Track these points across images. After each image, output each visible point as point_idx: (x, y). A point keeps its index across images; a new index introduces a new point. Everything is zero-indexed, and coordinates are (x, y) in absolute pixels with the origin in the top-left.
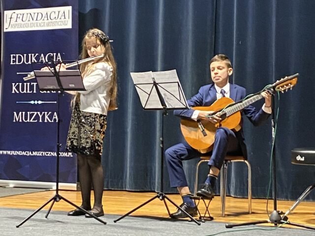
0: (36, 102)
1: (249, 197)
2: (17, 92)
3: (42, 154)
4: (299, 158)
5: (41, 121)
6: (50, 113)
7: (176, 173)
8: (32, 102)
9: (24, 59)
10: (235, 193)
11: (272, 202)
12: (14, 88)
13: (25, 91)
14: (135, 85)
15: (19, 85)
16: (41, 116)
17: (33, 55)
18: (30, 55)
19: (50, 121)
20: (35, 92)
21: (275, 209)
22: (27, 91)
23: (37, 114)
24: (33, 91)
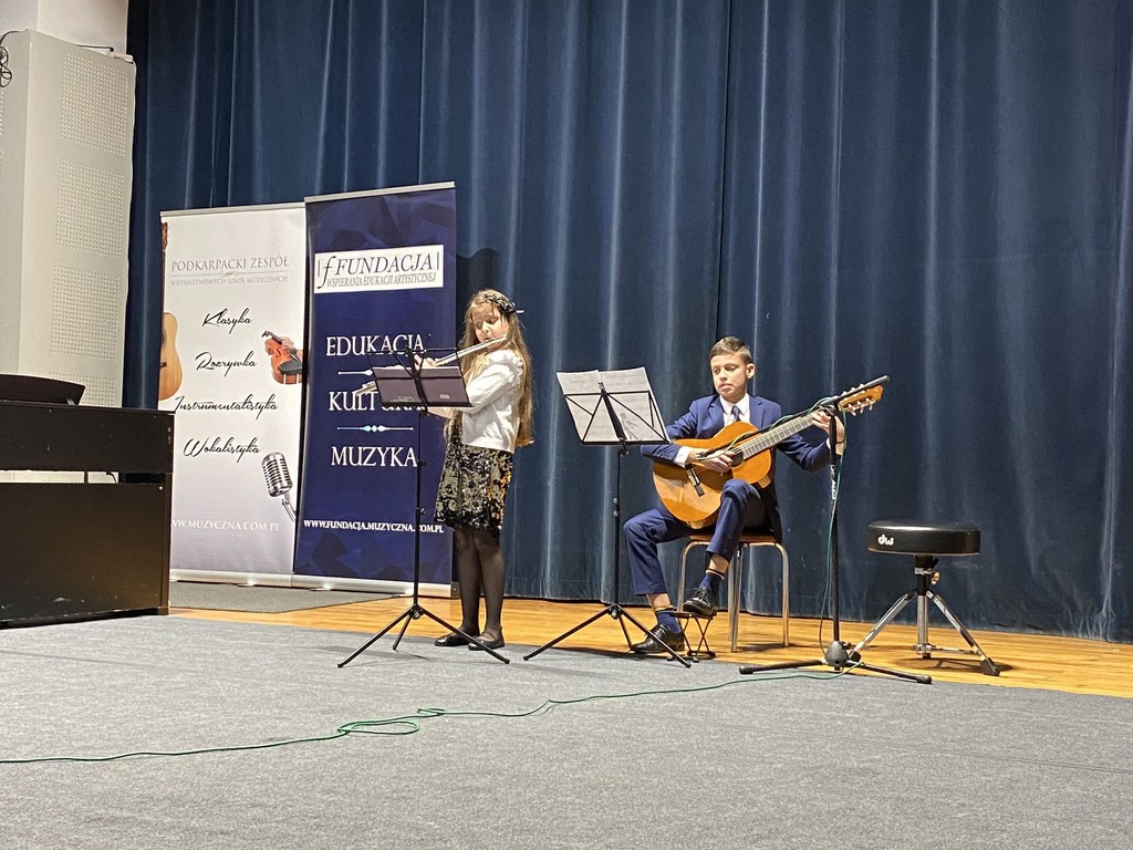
0: (374, 429)
1: (785, 614)
2: (339, 409)
3: (386, 527)
4: (883, 540)
5: (383, 464)
6: (401, 449)
7: (645, 567)
8: (367, 428)
9: (351, 345)
10: (756, 607)
11: (831, 624)
12: (333, 401)
13: (354, 408)
14: (566, 396)
15: (342, 395)
16: (383, 456)
17: (369, 338)
18: (363, 338)
19: (401, 465)
20: (372, 408)
21: (837, 638)
22: (357, 406)
23: (377, 452)
24: (369, 407)
